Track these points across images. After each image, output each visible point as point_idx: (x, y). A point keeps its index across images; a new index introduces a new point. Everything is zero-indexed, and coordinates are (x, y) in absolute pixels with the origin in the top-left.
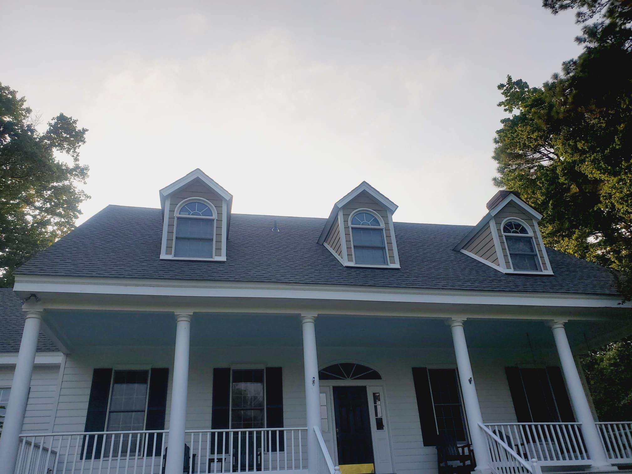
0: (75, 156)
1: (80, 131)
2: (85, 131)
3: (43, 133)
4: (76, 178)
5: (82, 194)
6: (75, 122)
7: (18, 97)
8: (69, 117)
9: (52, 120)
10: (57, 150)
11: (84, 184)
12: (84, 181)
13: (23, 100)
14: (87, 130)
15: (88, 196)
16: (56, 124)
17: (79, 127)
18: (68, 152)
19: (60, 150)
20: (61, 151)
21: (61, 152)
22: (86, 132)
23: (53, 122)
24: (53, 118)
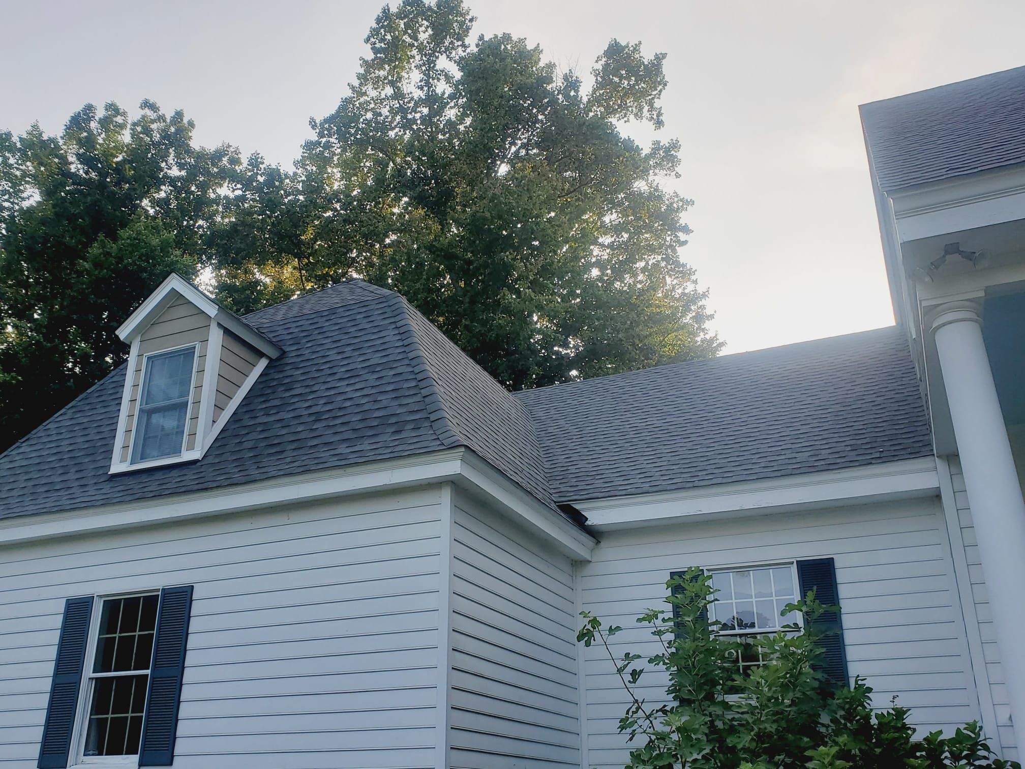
0: (655, 117)
1: (651, 62)
2: (660, 58)
3: (587, 95)
4: (657, 171)
5: (676, 199)
6: (636, 49)
7: (530, 46)
8: (623, 44)
9: (597, 62)
10: (618, 120)
11: (677, 177)
12: (675, 172)
13: (537, 50)
14: (664, 56)
15: (687, 200)
16: (606, 66)
17: (647, 55)
18: (639, 116)
19: (623, 118)
20: (626, 119)
21: (625, 122)
22: (664, 62)
23: (599, 66)
24: (598, 58)
